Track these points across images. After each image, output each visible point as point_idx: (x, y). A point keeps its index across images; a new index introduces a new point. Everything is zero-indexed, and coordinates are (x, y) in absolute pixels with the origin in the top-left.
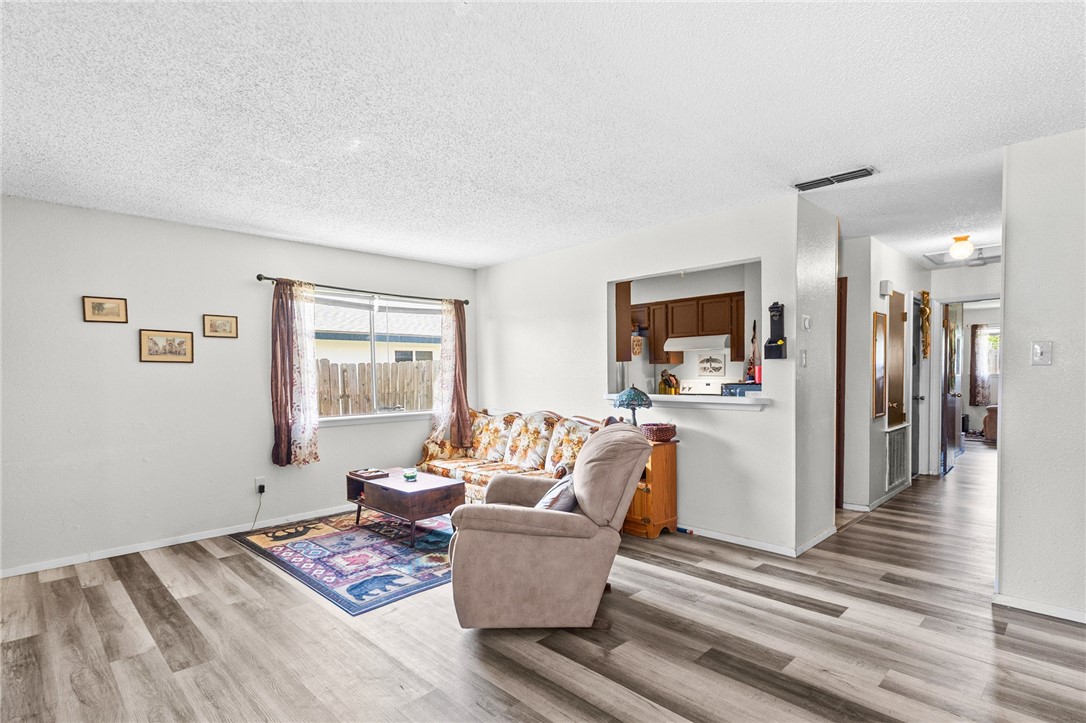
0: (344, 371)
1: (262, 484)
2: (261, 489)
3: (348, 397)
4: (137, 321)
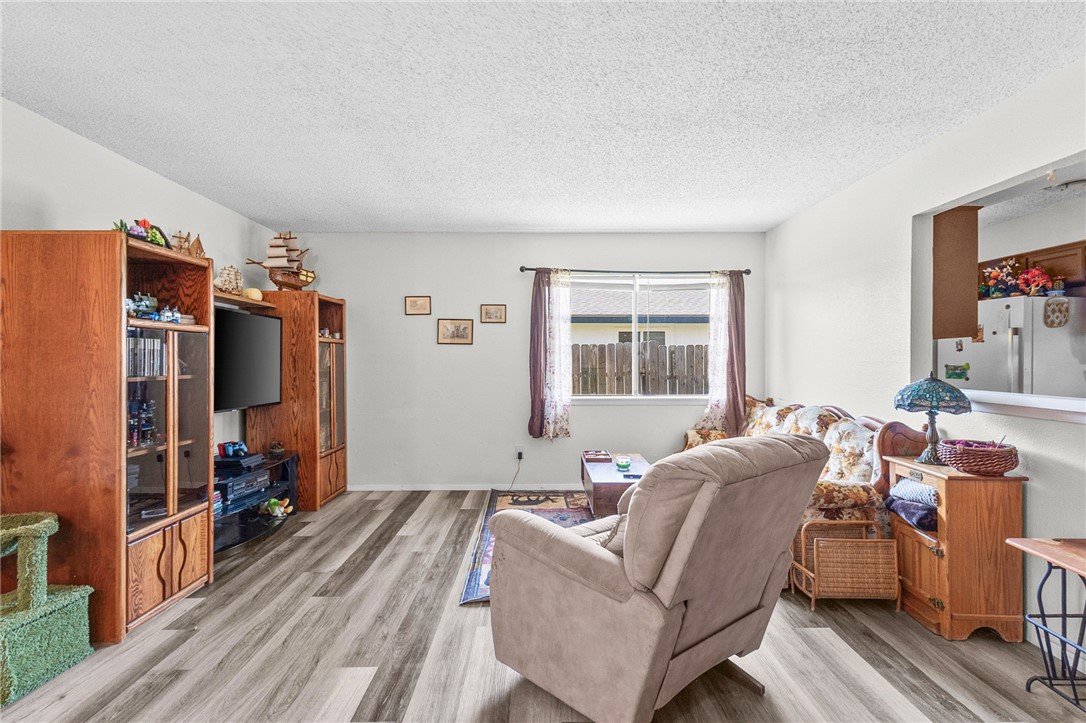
0: (672, 353)
1: (521, 451)
2: (520, 456)
3: (675, 378)
4: (437, 314)
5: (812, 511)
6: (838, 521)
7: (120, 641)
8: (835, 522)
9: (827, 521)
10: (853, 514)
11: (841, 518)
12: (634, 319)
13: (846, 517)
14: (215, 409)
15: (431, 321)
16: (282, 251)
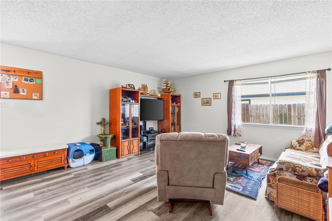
4: (202, 97)
5: (290, 174)
6: (304, 182)
7: (120, 158)
8: (302, 181)
9: (298, 180)
10: (313, 180)
11: (306, 181)
12: (271, 95)
13: (308, 181)
14: (140, 120)
15: (200, 99)
16: (165, 85)
